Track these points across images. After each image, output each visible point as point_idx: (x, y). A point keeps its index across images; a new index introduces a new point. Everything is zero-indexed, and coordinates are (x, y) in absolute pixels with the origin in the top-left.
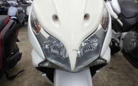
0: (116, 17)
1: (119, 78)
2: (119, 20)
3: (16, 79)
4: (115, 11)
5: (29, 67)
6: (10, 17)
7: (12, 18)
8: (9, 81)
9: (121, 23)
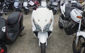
0: (63, 14)
1: (61, 38)
2: (64, 15)
3: (23, 36)
4: (63, 11)
5: (27, 32)
6: (15, 7)
7: (16, 8)
8: (20, 37)
9: (65, 16)
